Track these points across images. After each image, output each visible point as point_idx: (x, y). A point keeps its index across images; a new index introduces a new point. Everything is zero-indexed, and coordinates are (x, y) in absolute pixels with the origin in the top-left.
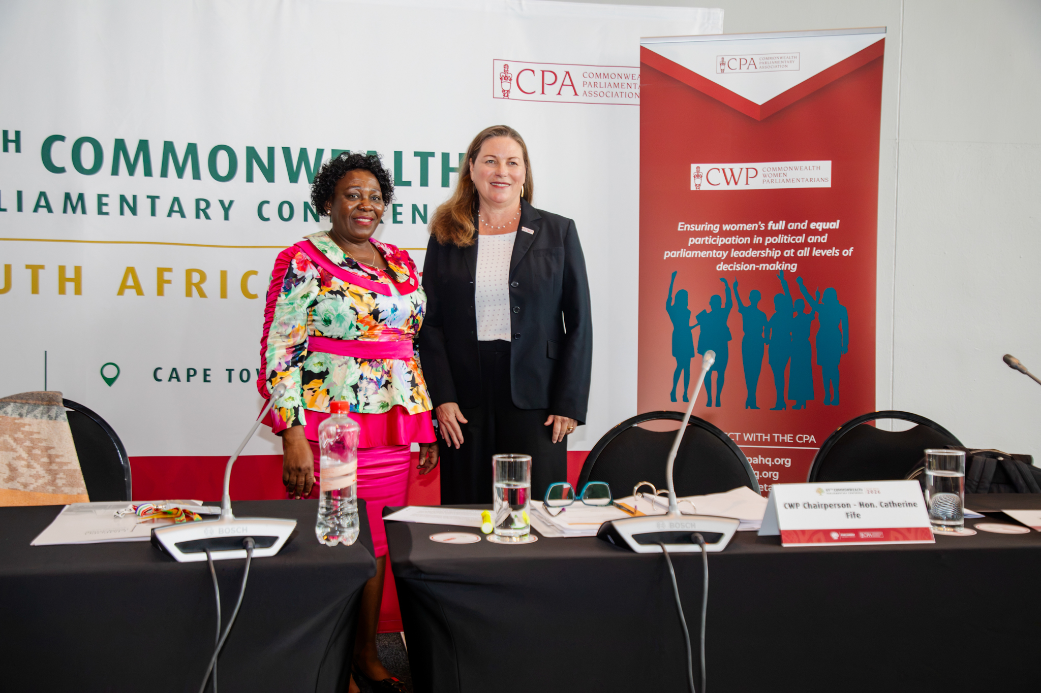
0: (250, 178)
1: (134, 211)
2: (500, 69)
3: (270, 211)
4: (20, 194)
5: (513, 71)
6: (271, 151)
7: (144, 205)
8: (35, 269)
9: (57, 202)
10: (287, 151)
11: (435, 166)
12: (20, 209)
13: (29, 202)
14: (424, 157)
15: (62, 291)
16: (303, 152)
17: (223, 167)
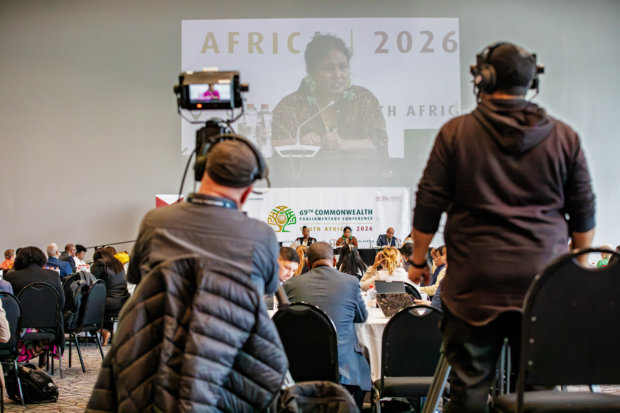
0: (342, 214)
1: (327, 219)
2: (377, 197)
3: (344, 219)
4: (313, 218)
5: (379, 198)
6: (345, 210)
7: (328, 219)
8: (315, 228)
9: (317, 219)
10: (347, 210)
11: (367, 211)
12: (313, 220)
13: (314, 219)
14: (366, 210)
15: (318, 230)
16: (349, 210)
17: (338, 213)
